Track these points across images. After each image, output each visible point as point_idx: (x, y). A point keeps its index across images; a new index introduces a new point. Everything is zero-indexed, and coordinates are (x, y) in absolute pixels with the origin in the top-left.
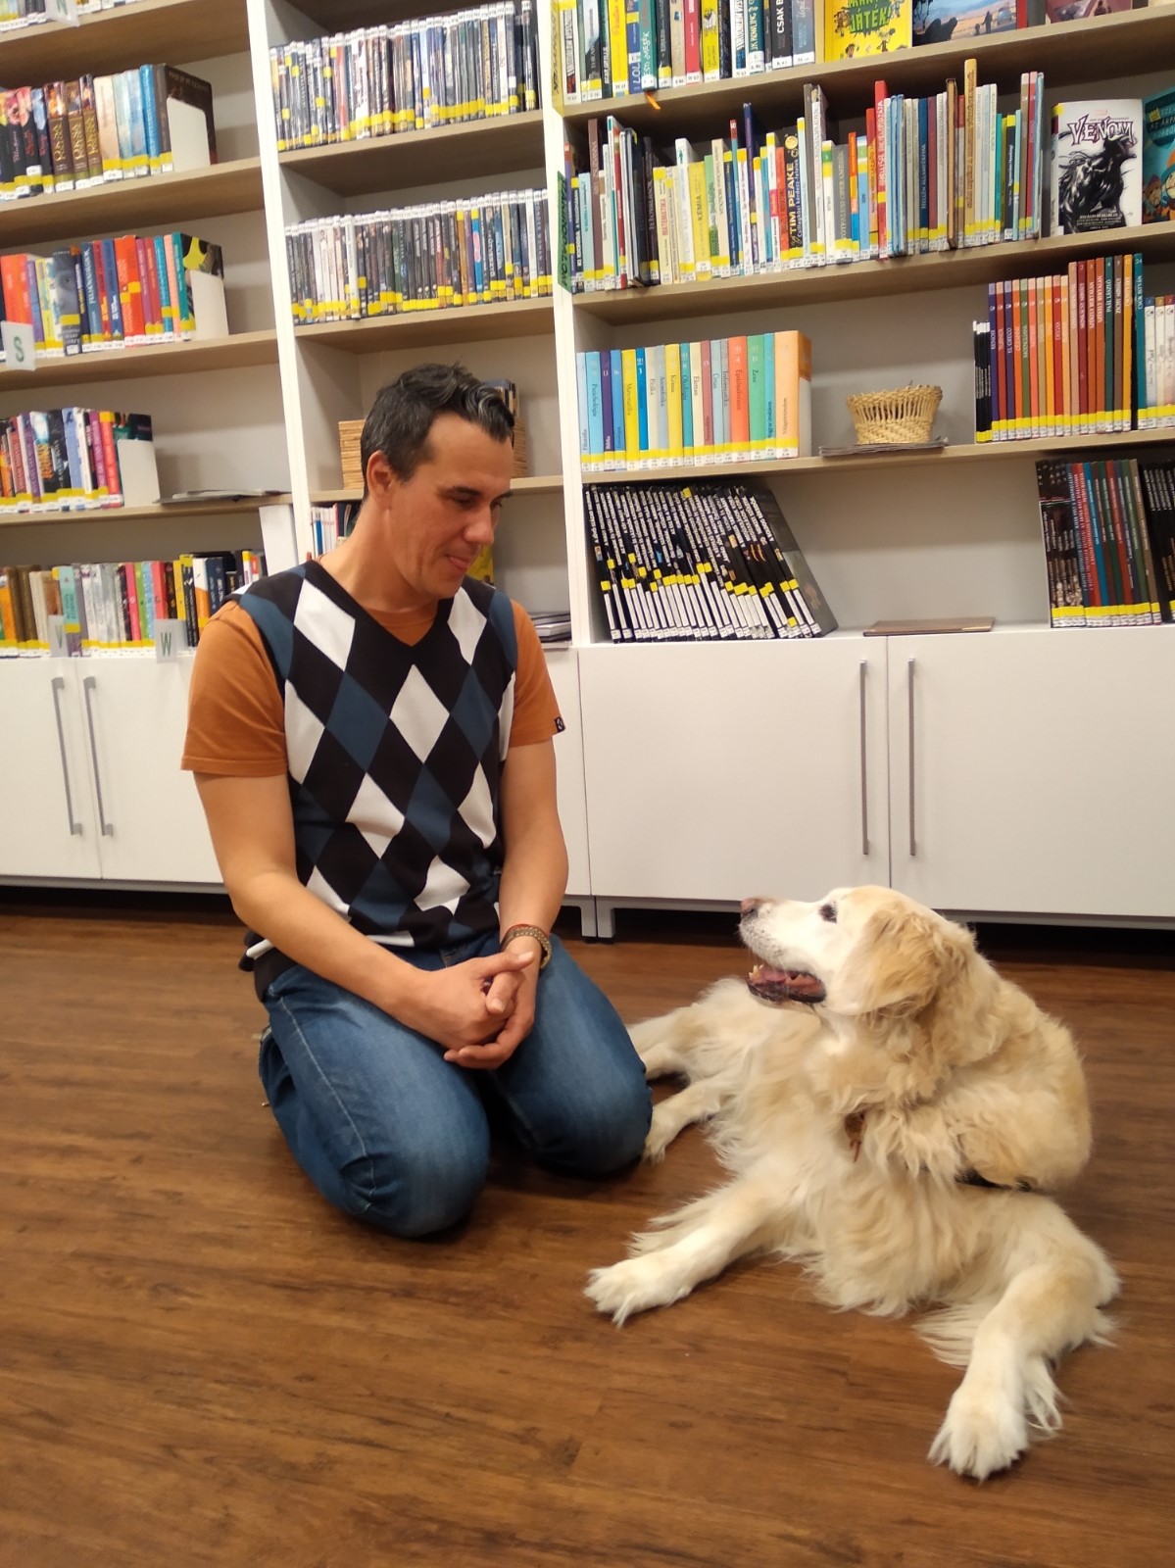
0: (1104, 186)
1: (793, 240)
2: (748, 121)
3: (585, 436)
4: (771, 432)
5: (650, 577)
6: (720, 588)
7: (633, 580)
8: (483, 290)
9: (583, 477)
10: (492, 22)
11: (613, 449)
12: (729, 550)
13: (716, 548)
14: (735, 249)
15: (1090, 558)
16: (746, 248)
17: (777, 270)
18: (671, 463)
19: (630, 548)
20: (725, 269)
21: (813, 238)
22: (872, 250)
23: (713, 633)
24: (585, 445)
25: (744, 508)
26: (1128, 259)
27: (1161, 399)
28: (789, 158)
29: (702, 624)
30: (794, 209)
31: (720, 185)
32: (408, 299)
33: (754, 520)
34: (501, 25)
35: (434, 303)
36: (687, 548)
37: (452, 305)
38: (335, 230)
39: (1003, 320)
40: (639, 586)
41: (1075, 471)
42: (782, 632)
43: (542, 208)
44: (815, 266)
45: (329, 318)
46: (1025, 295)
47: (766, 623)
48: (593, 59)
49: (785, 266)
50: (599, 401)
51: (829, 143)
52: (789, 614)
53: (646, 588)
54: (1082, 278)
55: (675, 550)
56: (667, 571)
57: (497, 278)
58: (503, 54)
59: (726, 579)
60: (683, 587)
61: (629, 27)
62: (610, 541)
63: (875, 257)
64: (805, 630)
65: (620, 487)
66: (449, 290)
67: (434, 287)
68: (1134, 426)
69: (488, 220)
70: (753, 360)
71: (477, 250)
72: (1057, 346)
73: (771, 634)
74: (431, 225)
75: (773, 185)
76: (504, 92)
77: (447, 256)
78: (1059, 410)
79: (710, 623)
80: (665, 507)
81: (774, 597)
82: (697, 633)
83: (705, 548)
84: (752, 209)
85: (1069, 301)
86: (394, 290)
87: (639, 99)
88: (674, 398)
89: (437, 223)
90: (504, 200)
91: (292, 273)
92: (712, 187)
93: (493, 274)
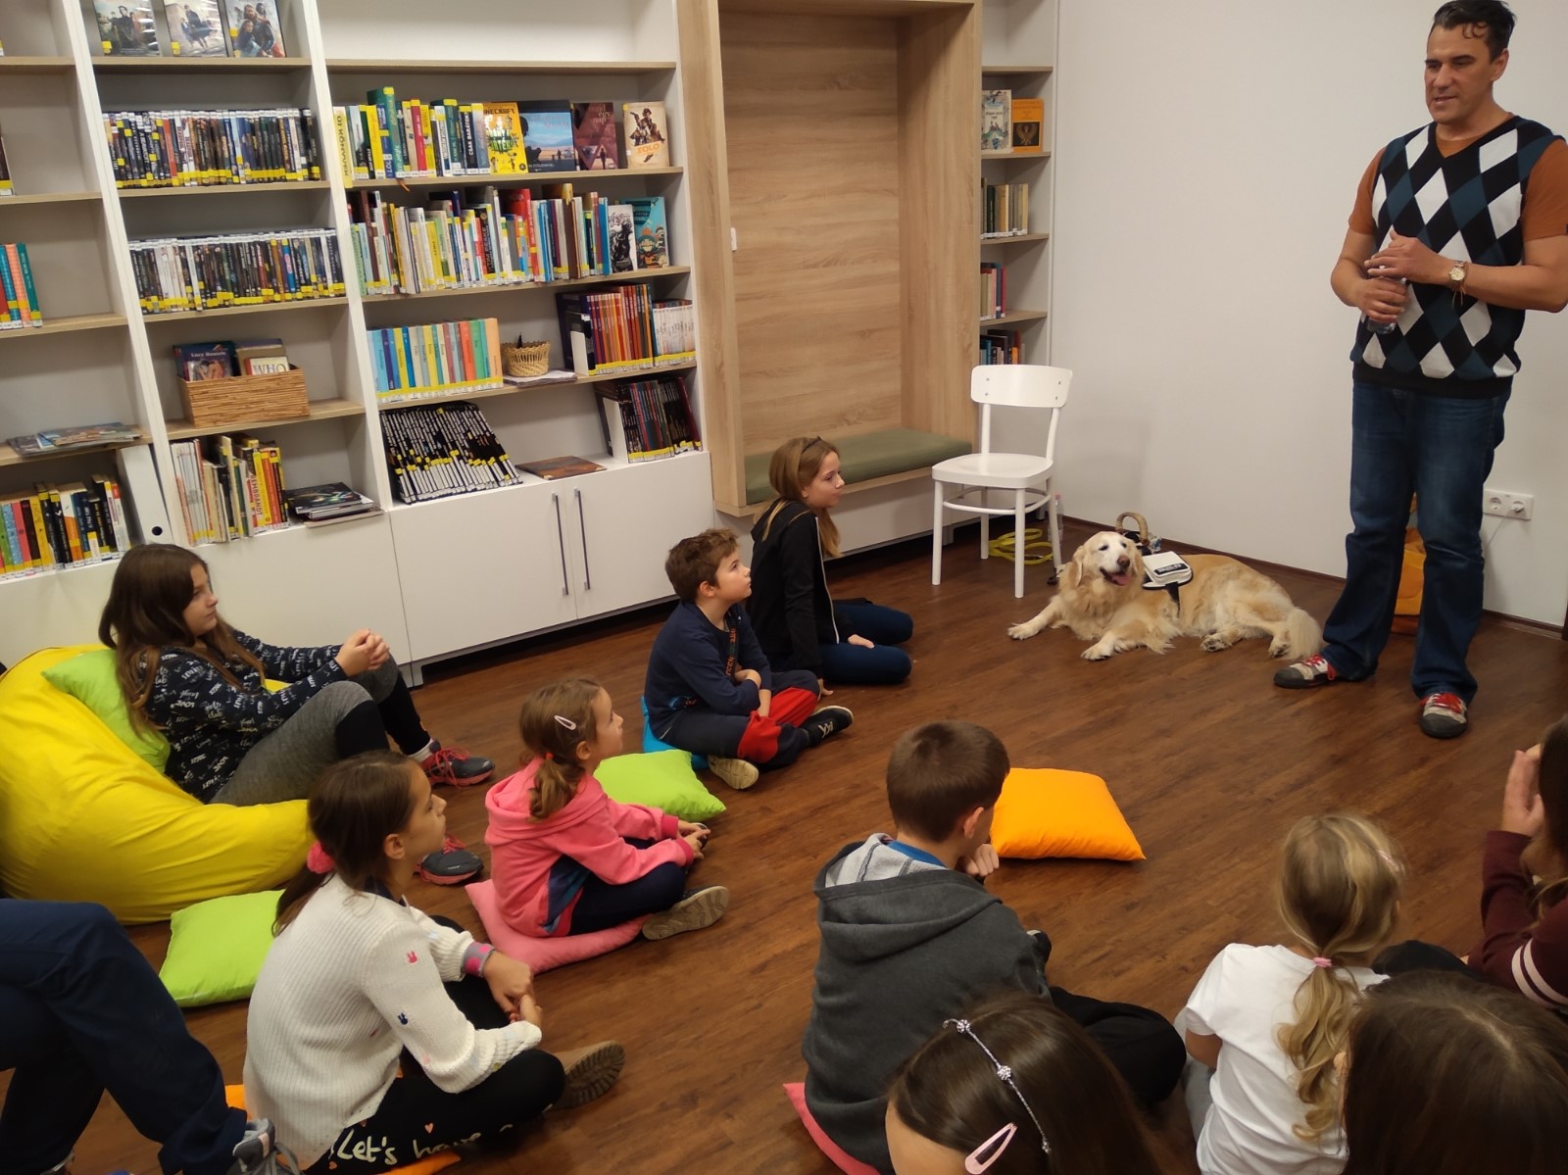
0: (624, 247)
1: (490, 269)
2: (458, 202)
3: (377, 381)
4: (489, 375)
5: (423, 460)
6: (465, 463)
7: (414, 466)
8: (296, 292)
9: (379, 407)
10: (286, 120)
11: (394, 389)
12: (468, 441)
13: (461, 440)
14: (458, 272)
15: (643, 428)
16: (465, 272)
17: (483, 285)
18: (433, 394)
19: (410, 447)
20: (454, 285)
21: (502, 270)
22: (531, 276)
23: (463, 489)
24: (378, 388)
25: (475, 417)
26: (645, 286)
27: (663, 352)
28: (483, 224)
29: (456, 485)
30: (488, 253)
31: (447, 237)
32: (239, 297)
33: (482, 423)
34: (292, 124)
35: (260, 299)
36: (443, 442)
37: (274, 302)
38: (174, 248)
39: (596, 315)
40: (418, 468)
41: (632, 387)
42: (502, 484)
43: (334, 243)
44: (503, 285)
45: (173, 310)
46: (604, 302)
47: (493, 479)
48: (361, 155)
49: (486, 283)
50: (384, 360)
51: (504, 219)
52: (505, 472)
53: (422, 469)
54: (627, 295)
55: (436, 444)
56: (433, 457)
57: (306, 284)
58: (295, 141)
59: (468, 458)
60: (443, 465)
61: (382, 138)
62: (397, 443)
63: (532, 280)
64: (515, 481)
65: (399, 411)
66: (271, 291)
67: (259, 289)
68: (654, 363)
69: (296, 246)
70: (475, 336)
71: (289, 266)
72: (620, 327)
73: (496, 485)
74: (252, 248)
75: (476, 238)
76: (298, 166)
77: (268, 270)
78: (624, 359)
79: (461, 484)
80: (428, 420)
81: (496, 464)
82: (454, 492)
83: (454, 441)
84: (466, 251)
85: (623, 305)
86: (228, 291)
87: (392, 182)
88: (431, 358)
89: (258, 247)
90: (306, 235)
91: (138, 277)
92: (441, 238)
93: (303, 282)
